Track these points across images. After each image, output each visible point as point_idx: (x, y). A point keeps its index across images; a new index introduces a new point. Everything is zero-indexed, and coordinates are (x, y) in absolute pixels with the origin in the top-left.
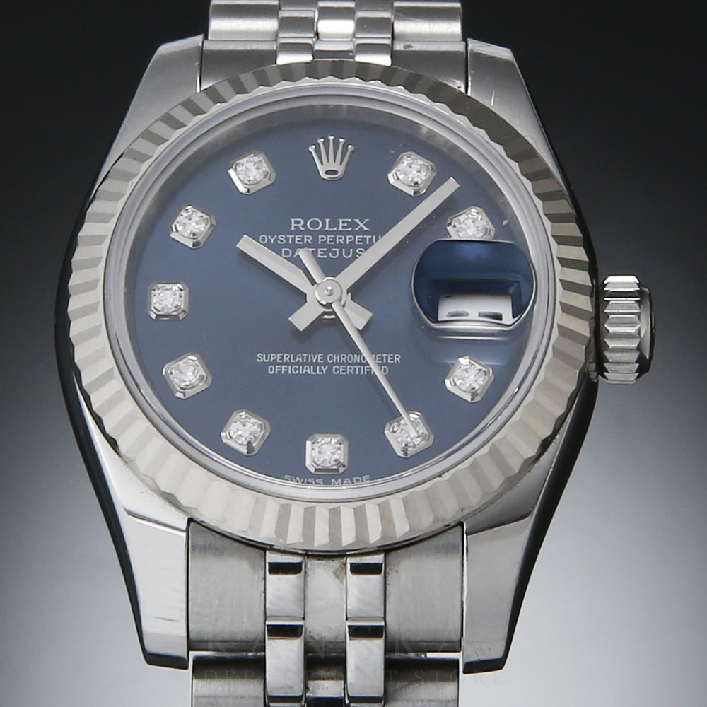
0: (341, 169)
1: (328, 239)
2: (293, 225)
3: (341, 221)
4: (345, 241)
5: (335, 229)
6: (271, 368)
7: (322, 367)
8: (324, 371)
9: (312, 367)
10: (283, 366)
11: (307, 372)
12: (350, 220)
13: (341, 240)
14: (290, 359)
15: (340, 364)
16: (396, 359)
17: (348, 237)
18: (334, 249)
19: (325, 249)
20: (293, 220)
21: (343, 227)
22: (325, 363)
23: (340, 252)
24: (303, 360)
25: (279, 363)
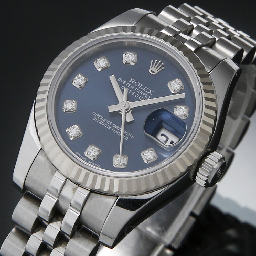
0: (156, 72)
1: (138, 91)
2: (131, 80)
3: (145, 87)
4: (142, 94)
5: (142, 89)
6: (95, 118)
7: (110, 127)
8: (110, 128)
9: (107, 125)
10: (99, 120)
11: (104, 125)
12: (148, 89)
13: (142, 93)
14: (102, 119)
15: (115, 129)
16: (132, 137)
17: (144, 93)
18: (137, 95)
19: (135, 93)
20: (132, 79)
21: (145, 90)
22: (111, 126)
23: (139, 97)
24: (106, 121)
25: (98, 118)
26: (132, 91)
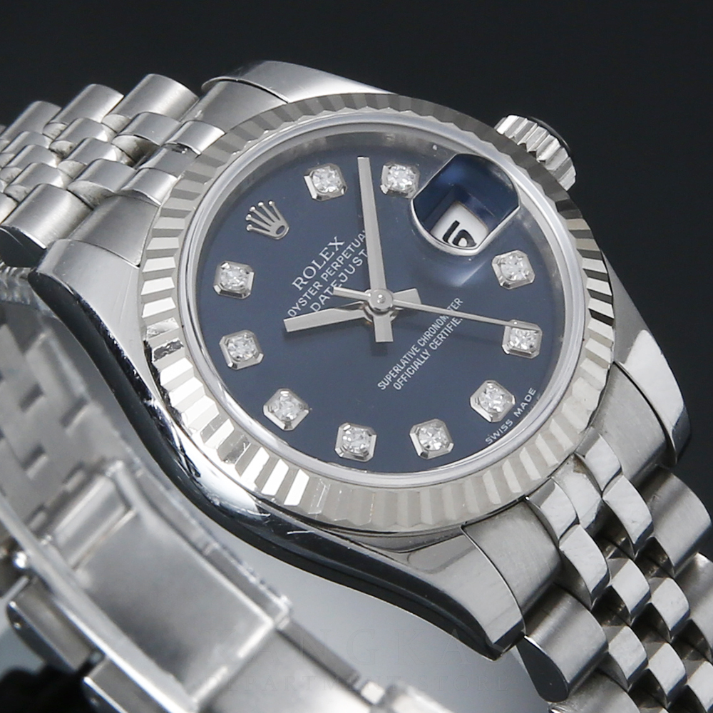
0: (282, 222)
1: (328, 272)
2: (298, 286)
3: (321, 254)
4: (339, 264)
5: (325, 262)
6: (396, 385)
7: (424, 353)
8: (427, 353)
9: (418, 359)
10: (402, 377)
11: (419, 366)
12: (326, 248)
13: (337, 266)
14: (400, 368)
15: (431, 341)
16: (458, 303)
17: (338, 259)
18: (340, 276)
19: (335, 281)
20: (294, 283)
21: (328, 256)
22: (422, 349)
23: (346, 273)
24: (407, 360)
25: (396, 377)
26: (329, 288)
